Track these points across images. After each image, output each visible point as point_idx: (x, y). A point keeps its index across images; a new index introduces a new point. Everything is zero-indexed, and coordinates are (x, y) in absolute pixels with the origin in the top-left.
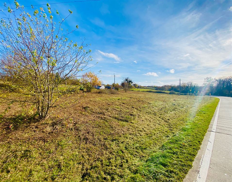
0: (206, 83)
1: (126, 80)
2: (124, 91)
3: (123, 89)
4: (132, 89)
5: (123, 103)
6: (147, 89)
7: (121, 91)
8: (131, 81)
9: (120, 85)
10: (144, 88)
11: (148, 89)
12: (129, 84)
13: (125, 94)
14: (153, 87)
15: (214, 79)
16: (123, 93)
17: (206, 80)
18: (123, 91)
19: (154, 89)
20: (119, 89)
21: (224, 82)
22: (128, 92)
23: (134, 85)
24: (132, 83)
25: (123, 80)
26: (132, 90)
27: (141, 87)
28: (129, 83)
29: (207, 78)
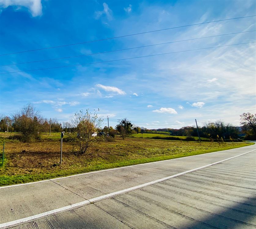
0: (244, 121)
1: (123, 123)
2: (122, 138)
3: (120, 136)
4: (133, 135)
5: (121, 149)
6: (157, 133)
7: (117, 138)
8: (130, 124)
9: (114, 129)
10: (153, 133)
11: (159, 133)
12: (128, 128)
13: (122, 142)
14: (167, 131)
16: (120, 141)
17: (243, 117)
18: (120, 138)
19: (168, 133)
20: (116, 136)
22: (126, 139)
23: (135, 128)
24: (132, 125)
25: (119, 123)
26: (133, 137)
27: (148, 130)
28: (128, 126)
29: (244, 115)
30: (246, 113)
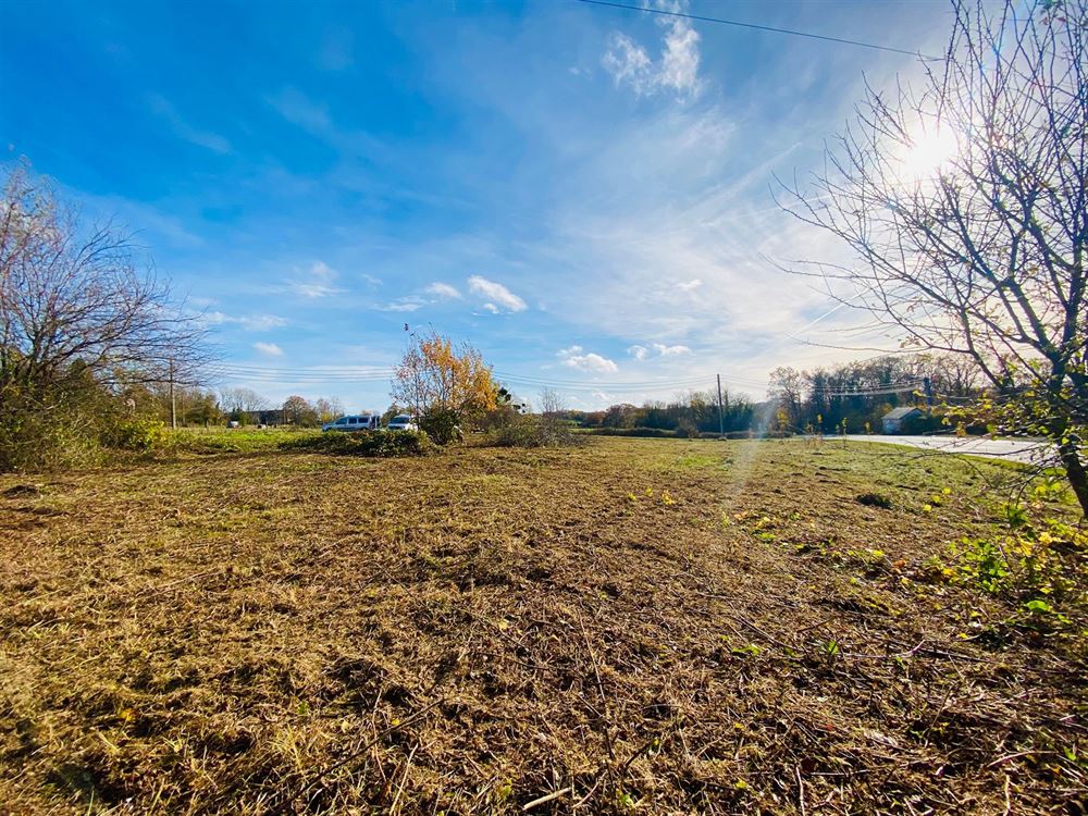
0: (777, 388)
8: (503, 391)
15: (800, 373)
17: (778, 378)
21: (836, 383)
23: (516, 407)
24: (508, 398)
29: (780, 372)
30: (784, 367)
